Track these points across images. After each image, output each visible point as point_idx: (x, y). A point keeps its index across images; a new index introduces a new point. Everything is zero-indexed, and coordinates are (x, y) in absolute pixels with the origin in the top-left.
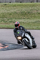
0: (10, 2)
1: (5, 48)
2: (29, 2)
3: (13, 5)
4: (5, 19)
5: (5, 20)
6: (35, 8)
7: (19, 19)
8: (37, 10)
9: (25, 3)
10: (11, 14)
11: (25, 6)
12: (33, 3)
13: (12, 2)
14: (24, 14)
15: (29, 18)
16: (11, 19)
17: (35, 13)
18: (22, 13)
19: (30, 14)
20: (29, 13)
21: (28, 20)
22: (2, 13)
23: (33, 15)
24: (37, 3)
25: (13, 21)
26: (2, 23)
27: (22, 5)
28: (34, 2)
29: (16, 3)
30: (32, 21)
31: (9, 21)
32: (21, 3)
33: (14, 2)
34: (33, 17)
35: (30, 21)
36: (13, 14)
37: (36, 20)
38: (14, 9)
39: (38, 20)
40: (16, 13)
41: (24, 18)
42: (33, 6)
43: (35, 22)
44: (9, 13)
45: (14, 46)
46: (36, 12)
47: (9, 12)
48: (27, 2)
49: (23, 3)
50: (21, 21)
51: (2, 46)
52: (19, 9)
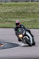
0: (6, 2)
1: (1, 47)
2: (24, 2)
3: (9, 5)
6: (30, 8)
7: (14, 18)
8: (32, 9)
9: (20, 3)
10: (6, 14)
11: (21, 5)
12: (27, 3)
13: (8, 2)
14: (19, 14)
15: (24, 18)
16: (7, 18)
17: (29, 13)
18: (17, 12)
19: (25, 14)
20: (24, 12)
21: (23, 19)
23: (28, 15)
24: (32, 3)
25: (9, 20)
27: (17, 5)
28: (29, 2)
29: (11, 3)
30: (27, 20)
31: (5, 21)
32: (16, 3)
33: (9, 2)
34: (28, 17)
35: (25, 20)
36: (9, 14)
37: (31, 19)
38: (10, 8)
39: (33, 19)
40: (11, 12)
41: (20, 17)
42: (28, 6)
43: (30, 21)
44: (4, 12)
45: (9, 45)
46: (31, 12)
48: (22, 2)
49: (19, 3)
52: (14, 8)
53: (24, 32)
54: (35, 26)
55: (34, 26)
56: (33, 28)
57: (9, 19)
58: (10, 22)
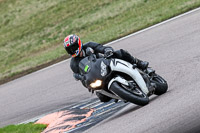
1: (87, 121)
4: (49, 30)
5: (50, 34)
7: (91, 11)
10: (59, 9)
16: (67, 22)
21: (121, 5)
22: (31, 18)
25: (77, 26)
26: (45, 49)
30: (134, 1)
31: (65, 33)
35: (129, 4)
36: (68, 5)
41: (106, 1)
44: (52, 7)
47: (52, 4)
50: (100, 16)
51: (75, 118)
53: (103, 66)
54: (168, 10)
55: (165, 10)
56: (164, 17)
57: (76, 23)
58: (83, 28)
